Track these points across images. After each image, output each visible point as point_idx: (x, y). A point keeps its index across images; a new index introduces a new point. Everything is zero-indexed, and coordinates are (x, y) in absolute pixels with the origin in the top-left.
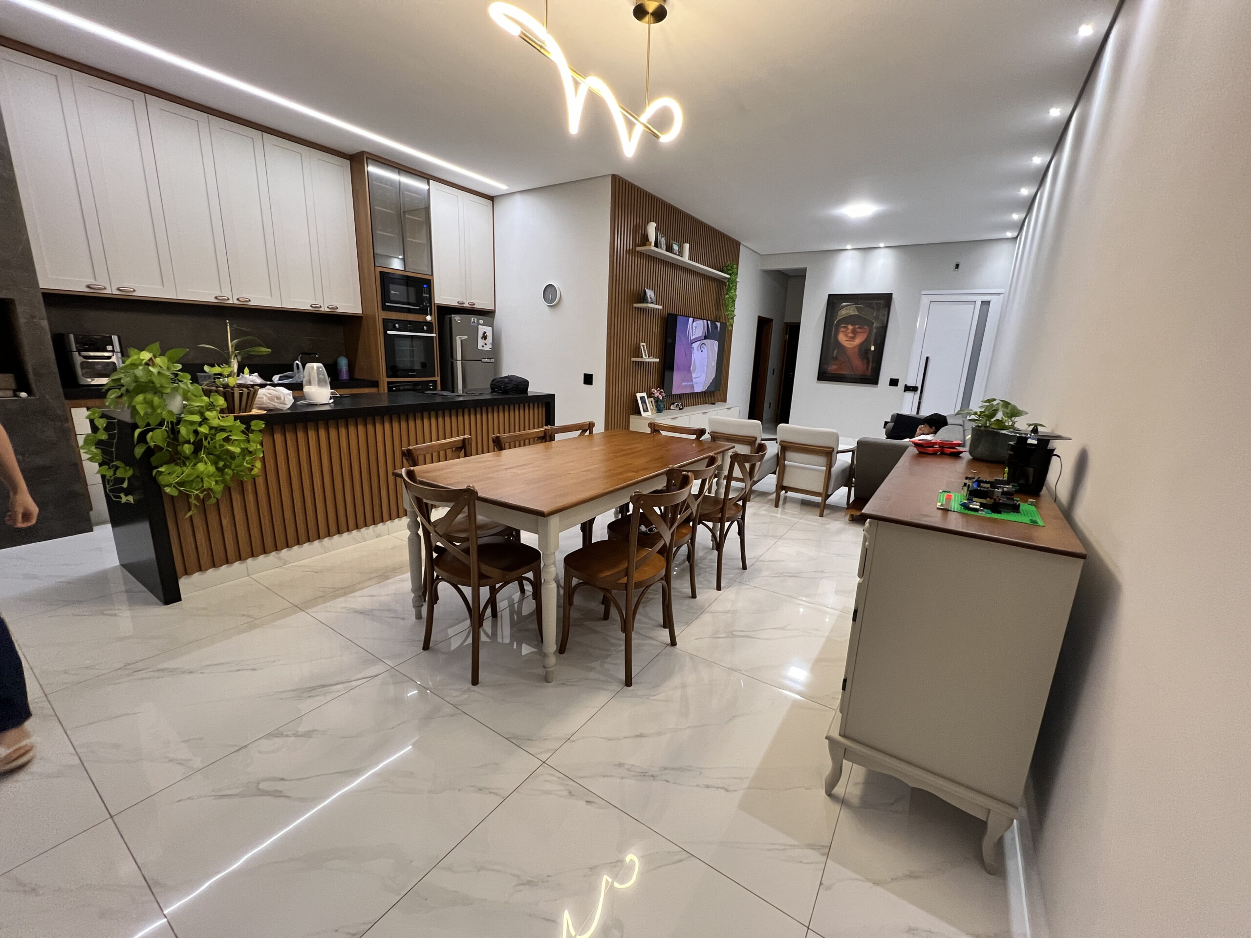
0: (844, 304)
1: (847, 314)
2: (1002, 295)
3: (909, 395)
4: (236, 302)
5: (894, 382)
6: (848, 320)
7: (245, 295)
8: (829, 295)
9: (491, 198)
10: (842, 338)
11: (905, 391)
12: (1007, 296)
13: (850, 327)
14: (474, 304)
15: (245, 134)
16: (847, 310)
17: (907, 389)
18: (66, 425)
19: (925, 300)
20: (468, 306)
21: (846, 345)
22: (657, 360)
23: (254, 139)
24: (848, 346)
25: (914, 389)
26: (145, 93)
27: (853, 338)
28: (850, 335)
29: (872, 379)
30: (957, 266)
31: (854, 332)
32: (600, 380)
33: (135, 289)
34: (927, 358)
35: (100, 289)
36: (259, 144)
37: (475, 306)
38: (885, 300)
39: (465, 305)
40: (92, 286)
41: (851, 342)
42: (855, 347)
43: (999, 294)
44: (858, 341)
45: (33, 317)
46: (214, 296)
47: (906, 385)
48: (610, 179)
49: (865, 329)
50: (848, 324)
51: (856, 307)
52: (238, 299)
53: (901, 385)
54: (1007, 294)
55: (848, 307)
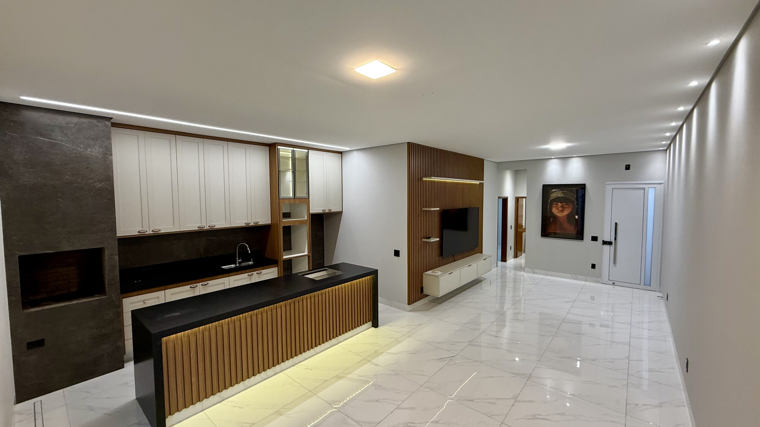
0: (554, 190)
1: (556, 196)
2: (662, 185)
3: (607, 247)
4: (208, 228)
5: (595, 239)
6: (557, 200)
7: (213, 224)
8: (543, 185)
9: (341, 153)
10: (555, 211)
11: (603, 244)
12: (666, 186)
13: (560, 204)
14: (331, 210)
15: (220, 144)
16: (556, 194)
17: (605, 243)
18: (119, 310)
19: (609, 188)
20: (328, 211)
21: (558, 215)
22: (438, 239)
23: (224, 146)
24: (559, 216)
25: (610, 243)
26: (176, 135)
27: (562, 211)
28: (560, 209)
29: (579, 235)
30: (628, 167)
31: (562, 207)
32: (404, 253)
33: (161, 229)
34: (616, 224)
35: (145, 232)
36: (225, 147)
37: (332, 211)
38: (582, 188)
39: (326, 211)
40: (140, 232)
41: (562, 213)
42: (564, 216)
43: (660, 184)
44: (566, 213)
45: (112, 255)
46: (197, 227)
47: (603, 241)
48: (407, 144)
49: (570, 205)
50: (558, 202)
51: (562, 192)
52: (209, 226)
53: (600, 241)
54: (666, 183)
55: (556, 192)
